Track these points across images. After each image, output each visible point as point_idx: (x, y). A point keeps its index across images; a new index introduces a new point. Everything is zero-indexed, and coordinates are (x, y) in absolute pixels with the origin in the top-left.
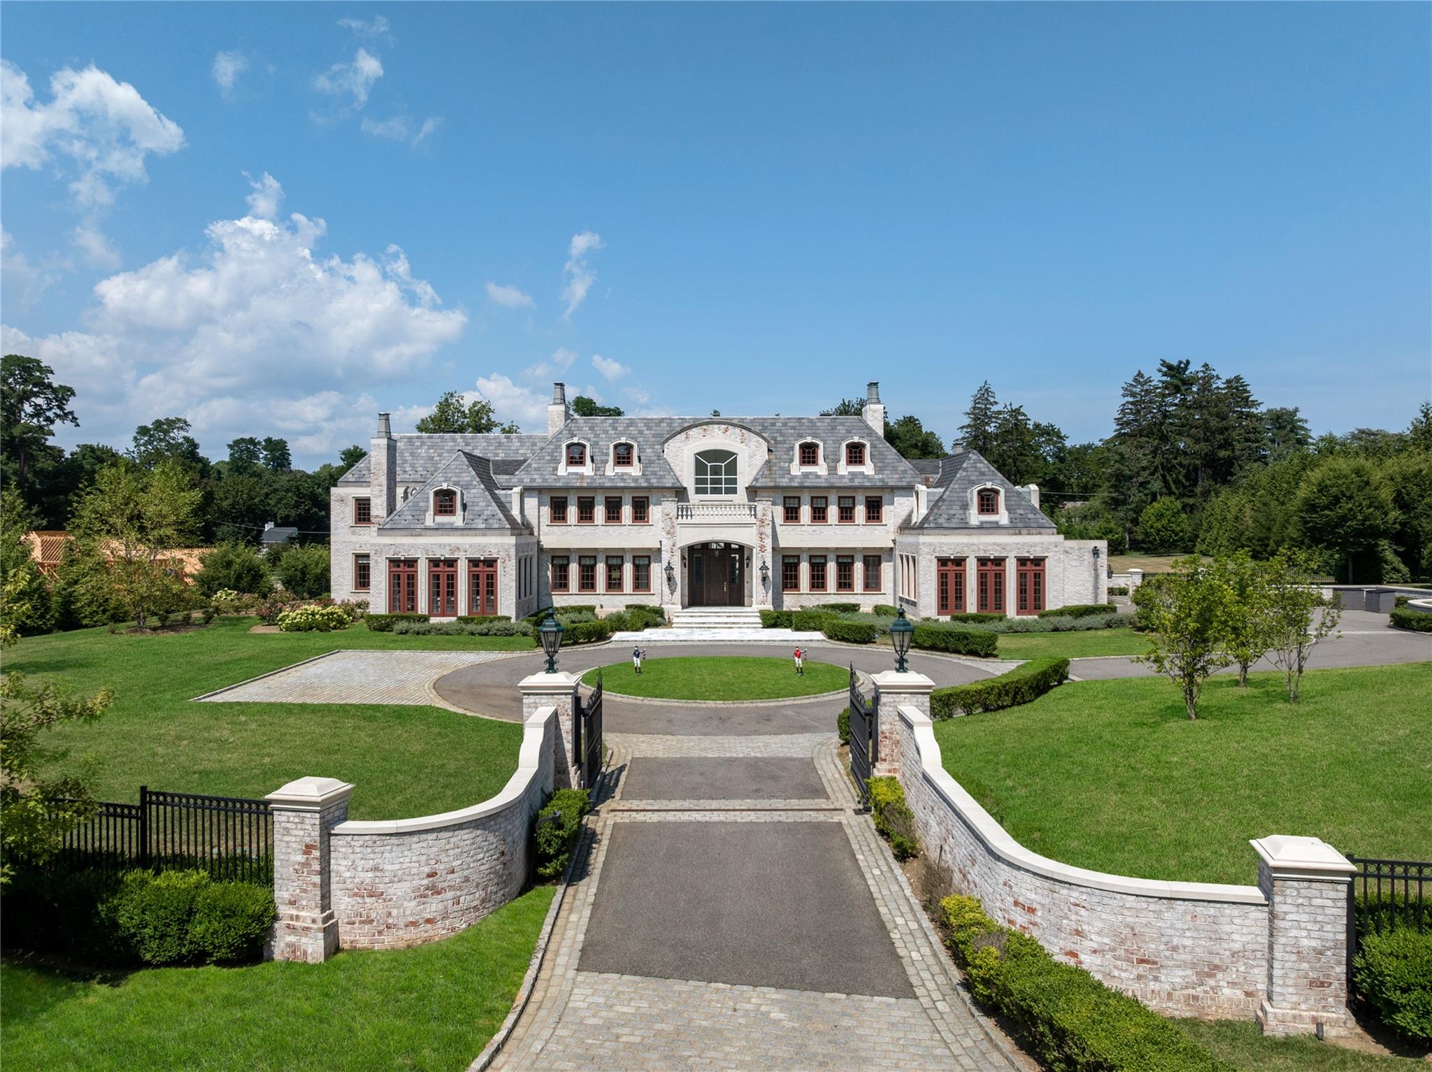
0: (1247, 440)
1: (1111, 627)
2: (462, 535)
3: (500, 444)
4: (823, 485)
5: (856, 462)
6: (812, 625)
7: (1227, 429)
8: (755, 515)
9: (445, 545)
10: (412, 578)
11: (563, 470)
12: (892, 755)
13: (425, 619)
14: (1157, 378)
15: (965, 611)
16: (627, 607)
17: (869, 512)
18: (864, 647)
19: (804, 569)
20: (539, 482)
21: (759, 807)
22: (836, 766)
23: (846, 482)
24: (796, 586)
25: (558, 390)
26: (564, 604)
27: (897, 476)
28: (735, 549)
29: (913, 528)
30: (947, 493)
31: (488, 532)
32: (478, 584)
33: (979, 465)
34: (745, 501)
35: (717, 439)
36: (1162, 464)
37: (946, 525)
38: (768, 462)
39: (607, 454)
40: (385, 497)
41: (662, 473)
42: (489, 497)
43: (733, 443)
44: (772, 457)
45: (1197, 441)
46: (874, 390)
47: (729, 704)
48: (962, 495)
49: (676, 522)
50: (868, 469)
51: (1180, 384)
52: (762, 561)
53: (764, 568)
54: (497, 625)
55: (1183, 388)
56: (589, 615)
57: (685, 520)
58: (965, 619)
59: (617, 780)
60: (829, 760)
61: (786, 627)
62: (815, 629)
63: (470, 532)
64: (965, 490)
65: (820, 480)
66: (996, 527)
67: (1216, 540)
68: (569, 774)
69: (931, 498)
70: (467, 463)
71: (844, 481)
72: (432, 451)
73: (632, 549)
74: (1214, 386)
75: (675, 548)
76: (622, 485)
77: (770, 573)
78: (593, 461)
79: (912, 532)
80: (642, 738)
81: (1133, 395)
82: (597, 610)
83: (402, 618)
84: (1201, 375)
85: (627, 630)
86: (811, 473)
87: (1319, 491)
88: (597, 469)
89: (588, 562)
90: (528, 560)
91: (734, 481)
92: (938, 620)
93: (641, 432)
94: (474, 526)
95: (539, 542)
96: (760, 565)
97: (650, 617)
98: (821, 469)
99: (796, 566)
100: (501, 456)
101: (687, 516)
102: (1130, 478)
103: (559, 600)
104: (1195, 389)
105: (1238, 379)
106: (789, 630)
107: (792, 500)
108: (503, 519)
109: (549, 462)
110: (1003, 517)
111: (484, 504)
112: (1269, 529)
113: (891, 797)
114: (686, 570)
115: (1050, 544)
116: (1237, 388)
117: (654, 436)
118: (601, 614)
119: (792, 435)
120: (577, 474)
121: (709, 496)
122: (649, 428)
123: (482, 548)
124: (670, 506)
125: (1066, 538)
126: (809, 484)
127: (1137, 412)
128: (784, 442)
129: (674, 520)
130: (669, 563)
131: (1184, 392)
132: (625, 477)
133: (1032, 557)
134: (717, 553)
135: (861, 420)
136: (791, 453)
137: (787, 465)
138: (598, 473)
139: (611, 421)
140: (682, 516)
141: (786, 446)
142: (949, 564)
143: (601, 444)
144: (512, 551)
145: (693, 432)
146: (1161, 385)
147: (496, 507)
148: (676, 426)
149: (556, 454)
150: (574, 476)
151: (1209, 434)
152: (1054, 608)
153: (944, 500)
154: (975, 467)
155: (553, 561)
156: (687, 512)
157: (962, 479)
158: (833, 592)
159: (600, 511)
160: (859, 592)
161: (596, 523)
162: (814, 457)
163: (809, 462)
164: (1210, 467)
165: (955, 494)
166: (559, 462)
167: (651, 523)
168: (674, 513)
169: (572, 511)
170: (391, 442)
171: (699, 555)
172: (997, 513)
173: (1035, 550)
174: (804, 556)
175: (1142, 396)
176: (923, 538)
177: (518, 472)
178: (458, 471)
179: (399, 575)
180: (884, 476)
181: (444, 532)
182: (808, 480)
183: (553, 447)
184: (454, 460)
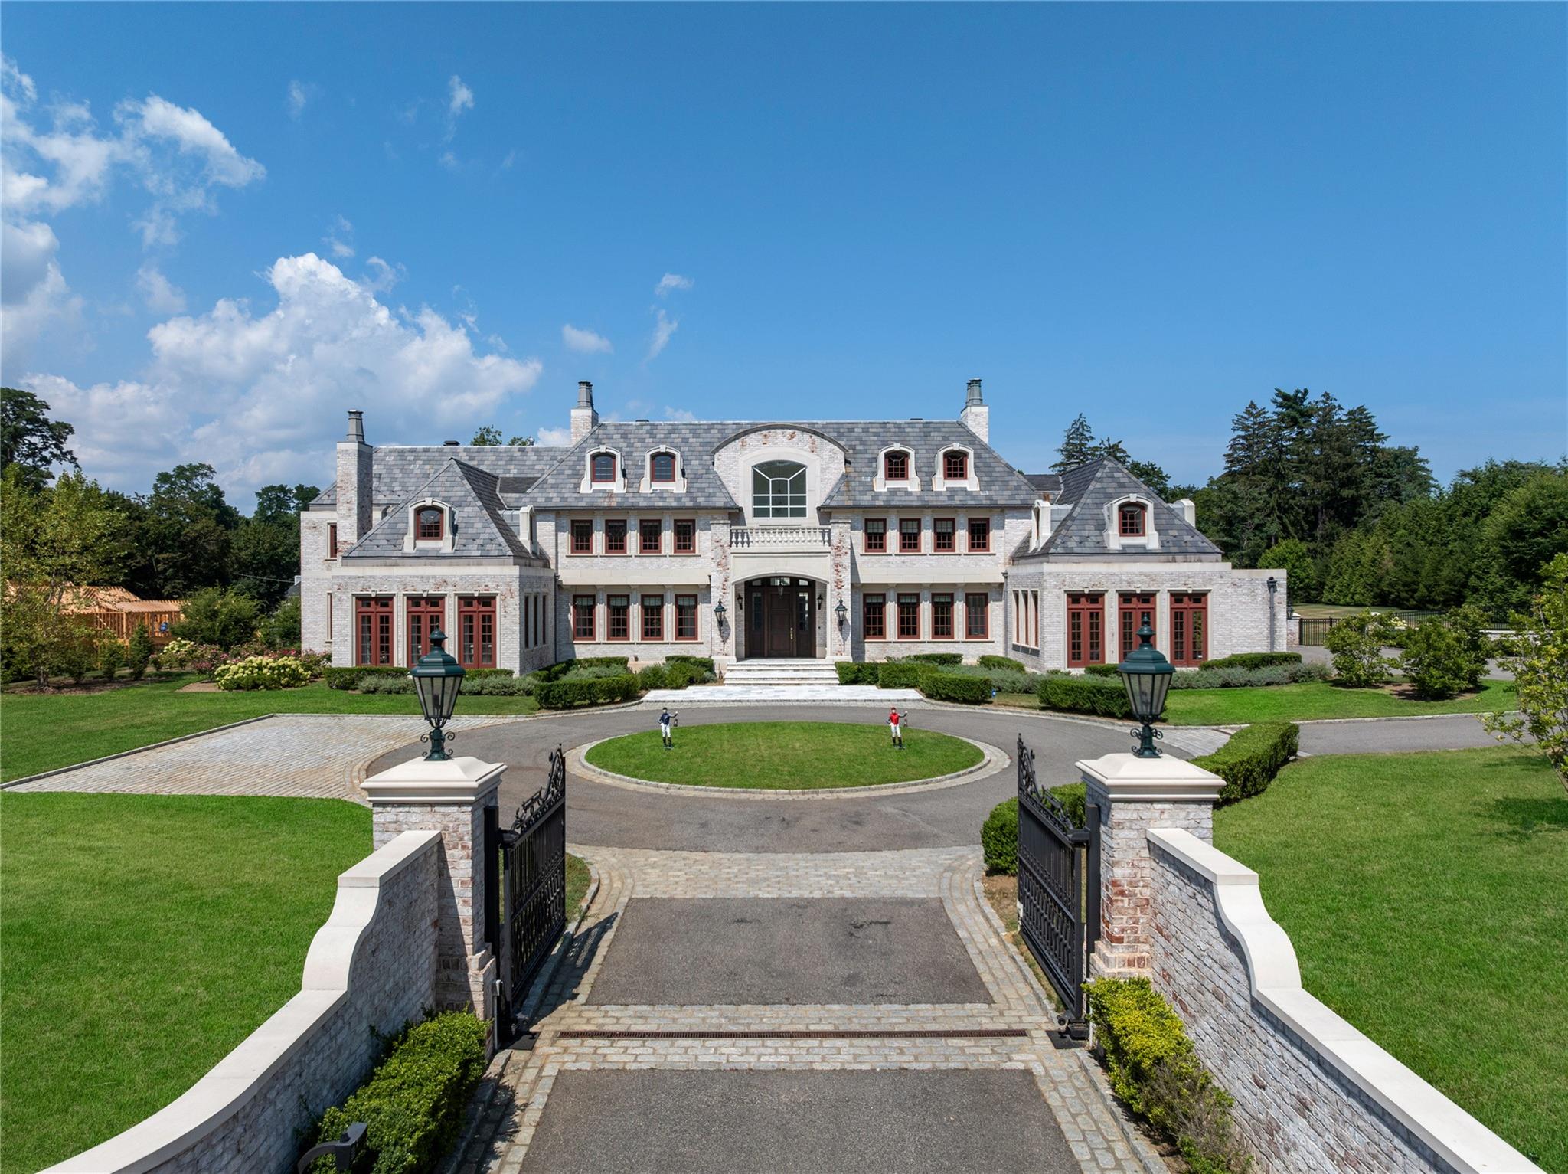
0: (1379, 475)
1: (1296, 681)
2: (451, 565)
3: (512, 459)
4: (915, 504)
5: (955, 475)
6: (904, 680)
7: (1350, 466)
8: (829, 542)
9: (428, 578)
10: (386, 621)
11: (587, 487)
12: (1134, 930)
13: (400, 673)
14: (1271, 410)
15: (1104, 662)
16: (668, 659)
17: (973, 539)
18: (977, 709)
19: (891, 611)
20: (556, 501)
21: (855, 1027)
22: (987, 920)
23: (943, 500)
24: (880, 632)
25: (584, 391)
26: (588, 656)
27: (1009, 493)
28: (804, 586)
29: (1033, 556)
30: (1078, 509)
31: (485, 561)
32: (471, 628)
33: (1117, 475)
34: (817, 524)
35: (781, 448)
36: (1279, 505)
37: (1078, 550)
38: (845, 476)
39: (643, 467)
40: (355, 518)
41: (711, 490)
42: (488, 517)
43: (800, 452)
44: (851, 469)
45: (1318, 479)
46: (976, 388)
47: (797, 795)
48: (1096, 511)
49: (729, 551)
50: (971, 483)
51: (1298, 415)
52: (838, 599)
53: (841, 608)
54: (493, 680)
55: (1301, 420)
56: (620, 669)
57: (740, 549)
58: (1106, 672)
59: (592, 953)
60: (972, 904)
61: (870, 683)
62: (908, 686)
63: (462, 561)
64: (1100, 506)
65: (911, 498)
66: (1143, 552)
67: (1348, 587)
68: (466, 969)
69: (1057, 517)
70: (461, 474)
71: (941, 498)
72: (427, 467)
73: (675, 586)
74: (1336, 418)
75: (728, 584)
76: (661, 504)
77: (848, 615)
78: (624, 475)
79: (1032, 560)
80: (655, 857)
81: (1245, 428)
82: (631, 663)
83: (371, 672)
84: (1321, 405)
85: (665, 687)
86: (899, 489)
87: (1529, 513)
88: (629, 486)
89: (619, 603)
90: (540, 599)
91: (803, 501)
92: (1069, 673)
93: (685, 440)
94: (465, 553)
95: (556, 577)
96: (836, 604)
97: (694, 671)
98: (912, 484)
99: (880, 607)
100: (513, 472)
101: (743, 543)
102: (1244, 520)
103: (583, 651)
104: (1314, 421)
105: (1361, 410)
106: (873, 688)
107: (876, 523)
108: (504, 544)
109: (570, 477)
110: (1151, 539)
111: (480, 525)
112: (1417, 572)
113: (1160, 1045)
114: (742, 613)
116: (1360, 420)
117: (702, 445)
118: (636, 667)
119: (875, 443)
120: (604, 491)
121: (771, 520)
122: (696, 435)
123: (477, 581)
124: (721, 531)
125: (1234, 566)
126: (898, 503)
127: (1250, 447)
128: (865, 451)
129: (727, 548)
130: (720, 603)
131: (1302, 424)
132: (665, 495)
133: (1190, 591)
134: (781, 590)
135: (961, 425)
136: (874, 465)
137: (869, 479)
138: (631, 490)
139: (649, 427)
140: (737, 543)
141: (867, 456)
142: (1083, 600)
143: (635, 454)
144: (516, 586)
145: (751, 439)
146: (1275, 417)
147: (496, 530)
148: (730, 432)
149: (578, 467)
150: (601, 495)
151: (1330, 471)
152: (1220, 657)
153: (1074, 519)
154: (1113, 477)
155: (574, 601)
156: (743, 538)
157: (1096, 491)
158: (927, 639)
159: (633, 539)
160: (961, 639)
161: (628, 554)
162: (903, 470)
163: (897, 476)
164: (1332, 508)
165: (1088, 511)
166: (581, 477)
167: (697, 553)
168: (726, 539)
169: (599, 539)
170: (364, 448)
171: (759, 595)
172: (1144, 535)
173: (1194, 583)
174: (892, 595)
175: (1255, 430)
176: (1047, 568)
177: (529, 490)
178: (448, 484)
179: (369, 617)
180: (992, 493)
181: (428, 561)
182: (896, 498)
183: (574, 458)
184: (445, 470)
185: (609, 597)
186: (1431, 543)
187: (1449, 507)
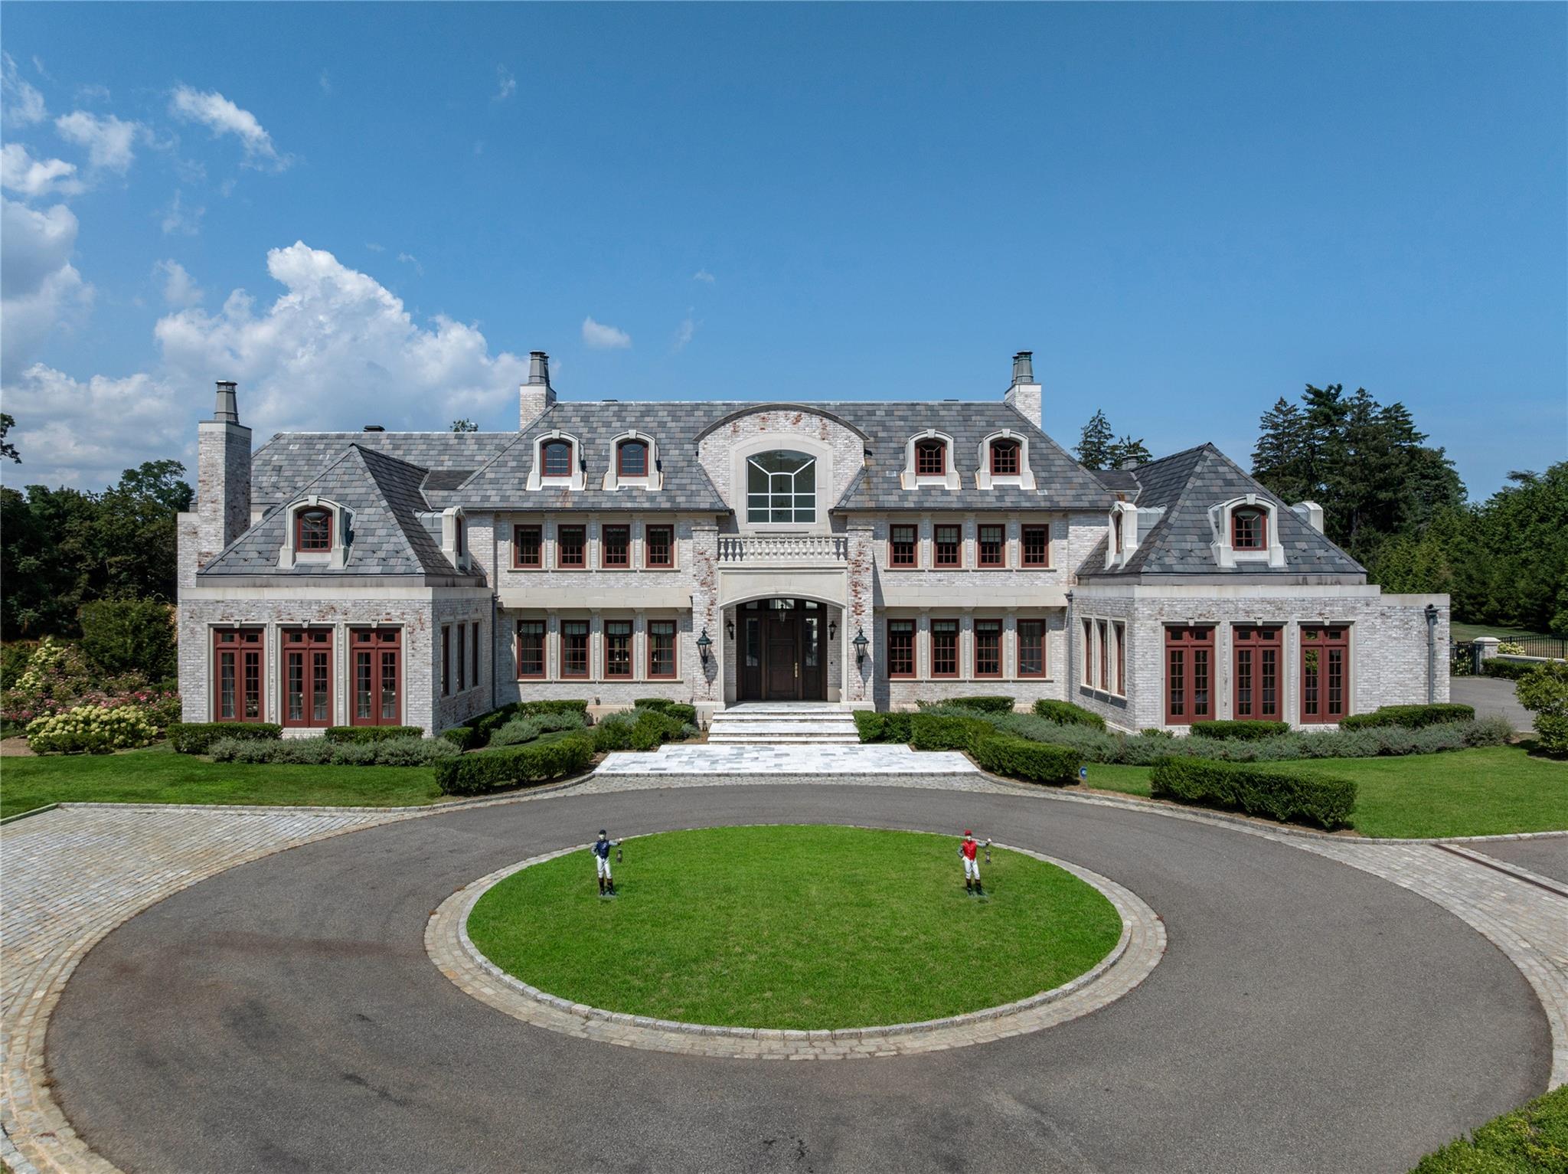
1: (1476, 746)
2: (342, 586)
4: (954, 506)
5: (1005, 470)
6: (946, 739)
7: (1387, 467)
8: (845, 555)
9: (310, 603)
10: (254, 662)
11: (535, 482)
13: (274, 733)
14: (1303, 408)
15: (1213, 716)
16: (638, 703)
17: (1027, 550)
18: (1061, 794)
19: (923, 641)
20: (495, 501)
23: (991, 502)
24: (909, 668)
25: (537, 363)
26: (537, 699)
27: (1074, 492)
28: (812, 610)
29: (1114, 573)
30: (1175, 514)
31: (386, 580)
32: (367, 670)
33: (1221, 469)
34: (829, 532)
35: (783, 434)
37: (1178, 568)
38: (865, 470)
39: (607, 459)
40: (221, 522)
41: (694, 487)
42: (395, 521)
43: (809, 440)
44: (871, 462)
45: (1353, 481)
46: (1025, 363)
48: (1198, 517)
49: (716, 565)
50: (1025, 480)
51: (1331, 413)
52: (856, 630)
53: (860, 640)
54: (392, 745)
55: (1334, 418)
56: (577, 717)
57: (730, 563)
58: (1221, 732)
61: (900, 741)
62: (953, 749)
63: (356, 580)
64: (1204, 510)
65: (949, 499)
66: (1262, 572)
69: (1144, 524)
70: (363, 464)
71: (988, 499)
73: (647, 609)
74: (1373, 415)
75: (714, 608)
76: (629, 505)
77: (870, 649)
78: (583, 467)
79: (1112, 580)
81: (1275, 426)
82: (590, 708)
83: (231, 731)
84: (1356, 402)
85: (629, 748)
86: (934, 487)
88: (590, 481)
89: (577, 630)
90: (469, 629)
91: (811, 501)
93: (662, 425)
94: (361, 570)
95: (494, 598)
96: (854, 635)
97: (671, 723)
98: (950, 481)
99: (909, 637)
100: (448, 465)
101: (734, 555)
103: (530, 692)
104: (1348, 418)
105: (1398, 407)
106: (904, 748)
107: (904, 531)
108: (414, 557)
109: (514, 470)
110: (1275, 555)
111: (383, 532)
114: (733, 644)
115: (1357, 600)
116: (1396, 418)
117: (683, 430)
118: (596, 716)
119: (901, 428)
120: (557, 489)
121: (770, 526)
122: (676, 418)
123: (376, 606)
124: (706, 540)
125: (1383, 591)
126: (933, 505)
127: (1279, 447)
128: (890, 439)
129: (713, 562)
130: (704, 633)
131: (1335, 422)
132: (635, 493)
133: (1327, 623)
134: (783, 616)
135: (1009, 407)
136: (901, 456)
137: (895, 474)
138: (592, 487)
139: (616, 408)
140: (726, 555)
141: (893, 445)
142: (1186, 634)
143: (598, 441)
144: (427, 614)
145: (745, 422)
146: (1307, 415)
147: (404, 539)
148: (719, 415)
149: (525, 458)
150: (552, 493)
151: (1367, 472)
152: (1366, 711)
153: (1170, 527)
154: (1216, 472)
155: (519, 629)
156: (734, 549)
157: (1196, 491)
158: (968, 678)
159: (594, 549)
160: (1011, 678)
161: (588, 568)
162: (938, 462)
163: (930, 470)
164: (1367, 512)
165: (1187, 517)
166: (528, 469)
167: (676, 568)
168: (712, 551)
169: (550, 549)
170: (235, 430)
171: (755, 619)
172: (1264, 548)
173: (1332, 612)
174: (923, 621)
175: (1285, 428)
176: (1140, 592)
177: (461, 487)
178: (346, 478)
179: (232, 655)
180: (1052, 492)
181: (311, 581)
182: (931, 499)
183: (521, 447)
184: (343, 460)
185: (564, 623)
186: (1498, 551)
187: (1520, 512)
